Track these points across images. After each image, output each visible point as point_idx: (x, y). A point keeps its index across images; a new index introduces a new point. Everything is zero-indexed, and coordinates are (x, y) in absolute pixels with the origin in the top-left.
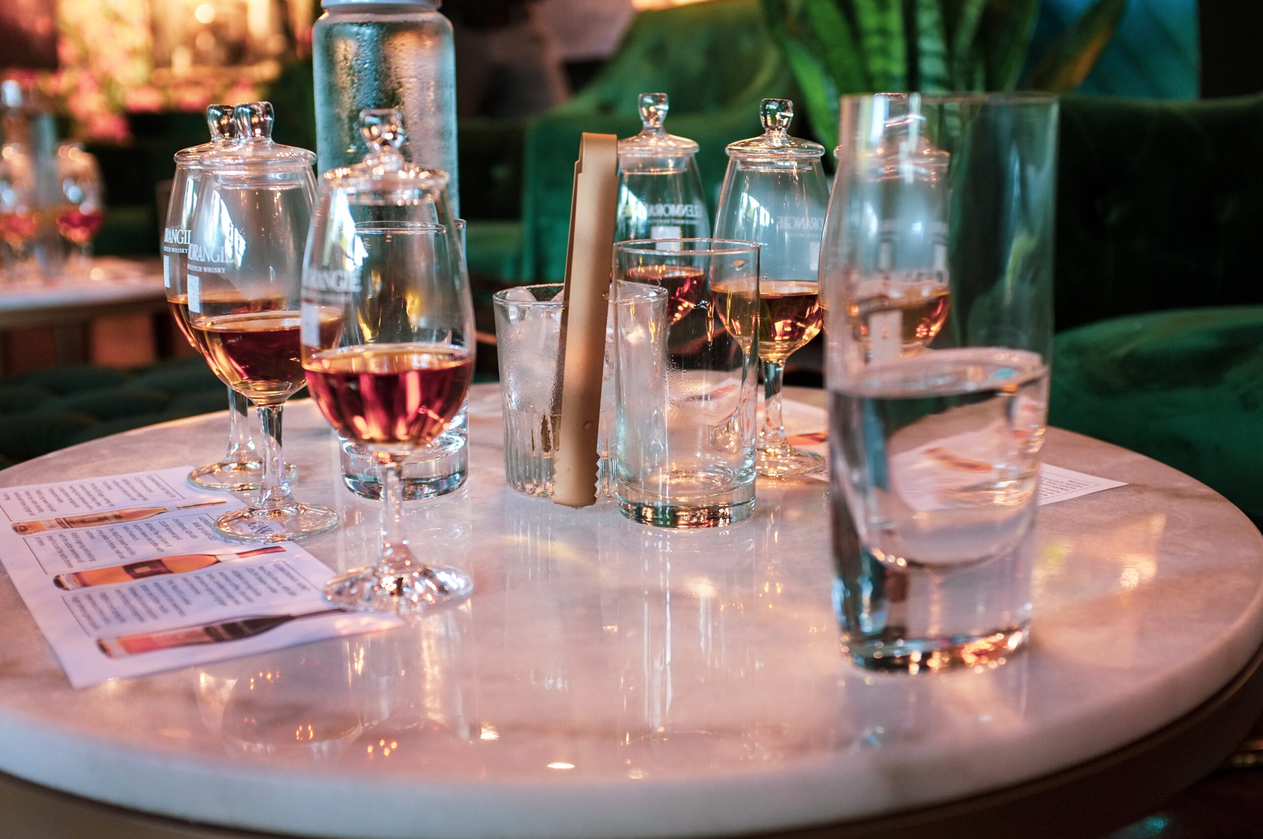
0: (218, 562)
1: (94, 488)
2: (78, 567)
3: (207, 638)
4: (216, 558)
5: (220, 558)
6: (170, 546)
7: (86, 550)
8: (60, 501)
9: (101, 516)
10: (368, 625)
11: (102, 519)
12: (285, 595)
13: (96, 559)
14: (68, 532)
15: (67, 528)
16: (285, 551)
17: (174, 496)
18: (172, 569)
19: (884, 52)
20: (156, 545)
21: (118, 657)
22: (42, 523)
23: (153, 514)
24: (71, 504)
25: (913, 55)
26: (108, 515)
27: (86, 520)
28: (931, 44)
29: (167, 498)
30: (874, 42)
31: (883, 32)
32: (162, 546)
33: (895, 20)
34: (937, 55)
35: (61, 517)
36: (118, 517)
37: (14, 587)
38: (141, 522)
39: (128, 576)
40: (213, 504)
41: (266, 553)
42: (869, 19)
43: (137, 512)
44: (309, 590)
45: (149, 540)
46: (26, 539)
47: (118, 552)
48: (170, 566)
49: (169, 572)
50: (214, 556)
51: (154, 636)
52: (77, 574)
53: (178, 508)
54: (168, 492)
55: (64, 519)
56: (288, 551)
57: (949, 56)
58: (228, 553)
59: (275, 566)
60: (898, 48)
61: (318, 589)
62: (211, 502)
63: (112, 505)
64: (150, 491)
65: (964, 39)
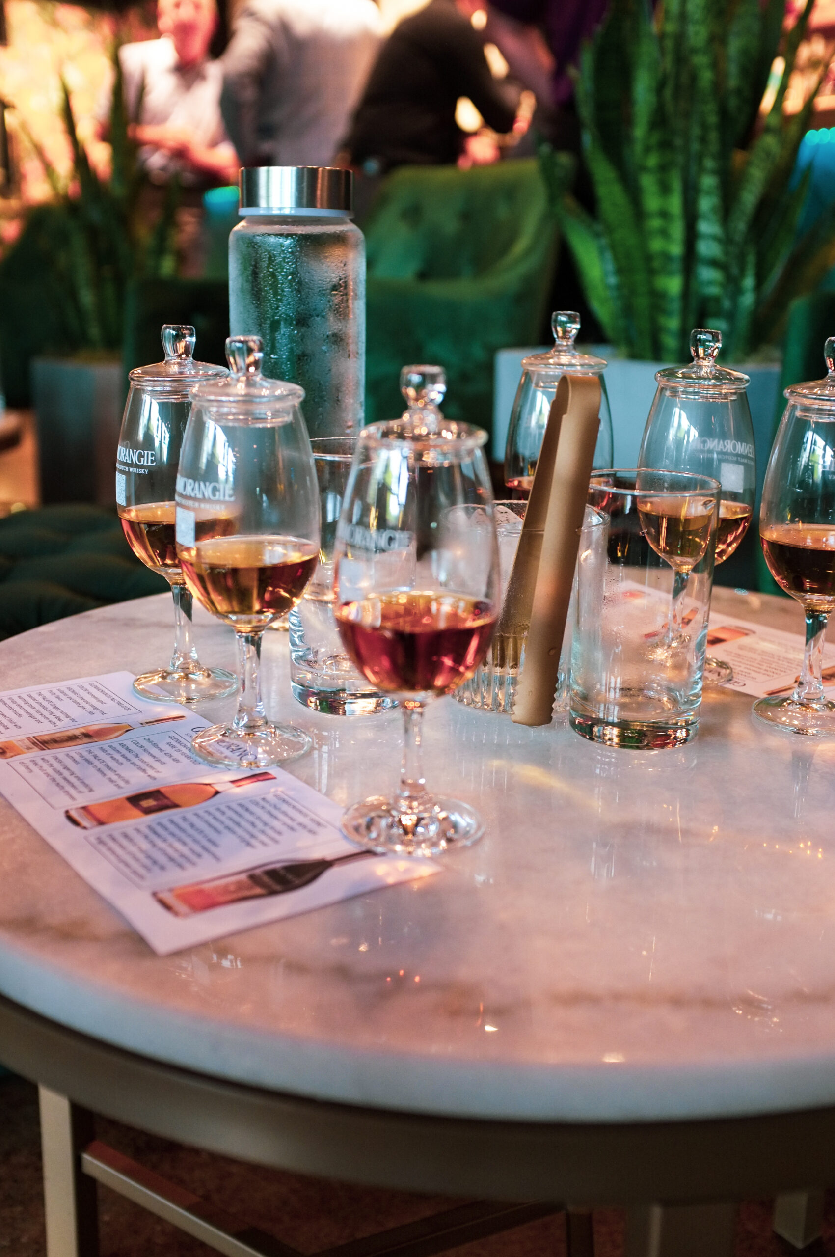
0: (217, 793)
1: (44, 699)
2: (83, 800)
3: (258, 891)
4: (212, 787)
5: (219, 788)
6: (158, 772)
7: (78, 778)
8: (20, 716)
9: (70, 733)
10: (407, 871)
11: (72, 738)
12: (305, 833)
13: (94, 788)
14: (48, 754)
15: (45, 750)
16: (275, 778)
17: (129, 709)
18: (177, 802)
19: (664, 233)
20: (144, 771)
21: (185, 916)
22: (15, 742)
23: (120, 732)
24: (30, 718)
25: (691, 237)
26: (77, 732)
27: (58, 739)
28: (707, 227)
29: (126, 712)
30: (655, 223)
31: (664, 214)
32: (151, 772)
33: (675, 204)
34: (715, 238)
35: (31, 736)
36: (87, 735)
37: (29, 825)
38: (113, 741)
39: (135, 812)
40: (174, 718)
41: (259, 781)
42: (652, 202)
43: (104, 729)
44: (325, 827)
45: (134, 764)
46: (10, 763)
47: (111, 780)
48: (175, 799)
49: (176, 806)
50: (209, 784)
51: (206, 886)
52: (85, 808)
53: (142, 724)
54: (119, 704)
55: (34, 737)
56: (279, 778)
57: (726, 240)
58: (220, 779)
59: (276, 796)
60: (677, 230)
61: (335, 827)
62: (171, 717)
63: (73, 721)
64: (102, 703)
65: (741, 226)
